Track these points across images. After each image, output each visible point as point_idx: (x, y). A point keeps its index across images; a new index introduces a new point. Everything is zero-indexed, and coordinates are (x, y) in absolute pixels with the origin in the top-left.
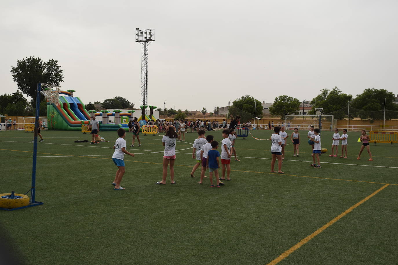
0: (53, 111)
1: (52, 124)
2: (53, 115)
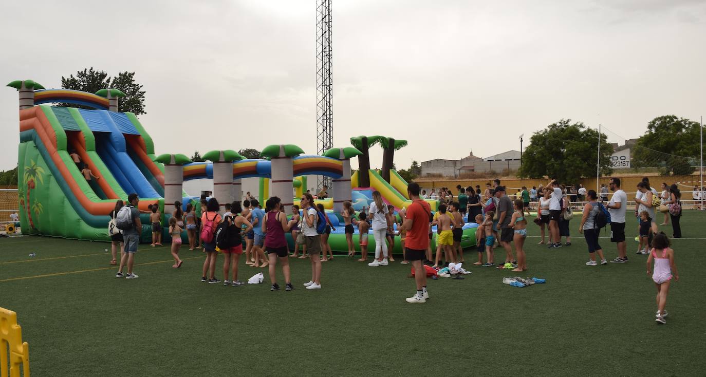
0: (33, 163)
1: (29, 213)
2: (32, 177)
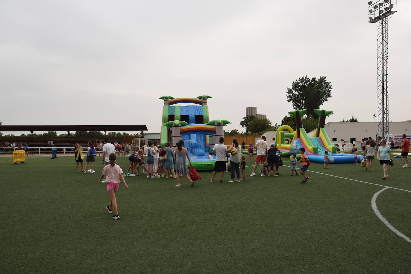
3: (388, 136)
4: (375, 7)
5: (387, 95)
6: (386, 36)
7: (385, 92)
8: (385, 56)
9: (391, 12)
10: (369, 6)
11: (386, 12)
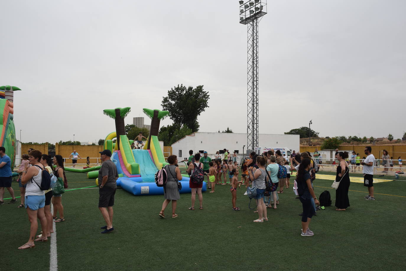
3: (257, 149)
4: (246, 7)
5: (257, 102)
6: (257, 39)
7: (255, 100)
8: (256, 60)
9: (261, 13)
10: (240, 6)
11: (257, 12)
